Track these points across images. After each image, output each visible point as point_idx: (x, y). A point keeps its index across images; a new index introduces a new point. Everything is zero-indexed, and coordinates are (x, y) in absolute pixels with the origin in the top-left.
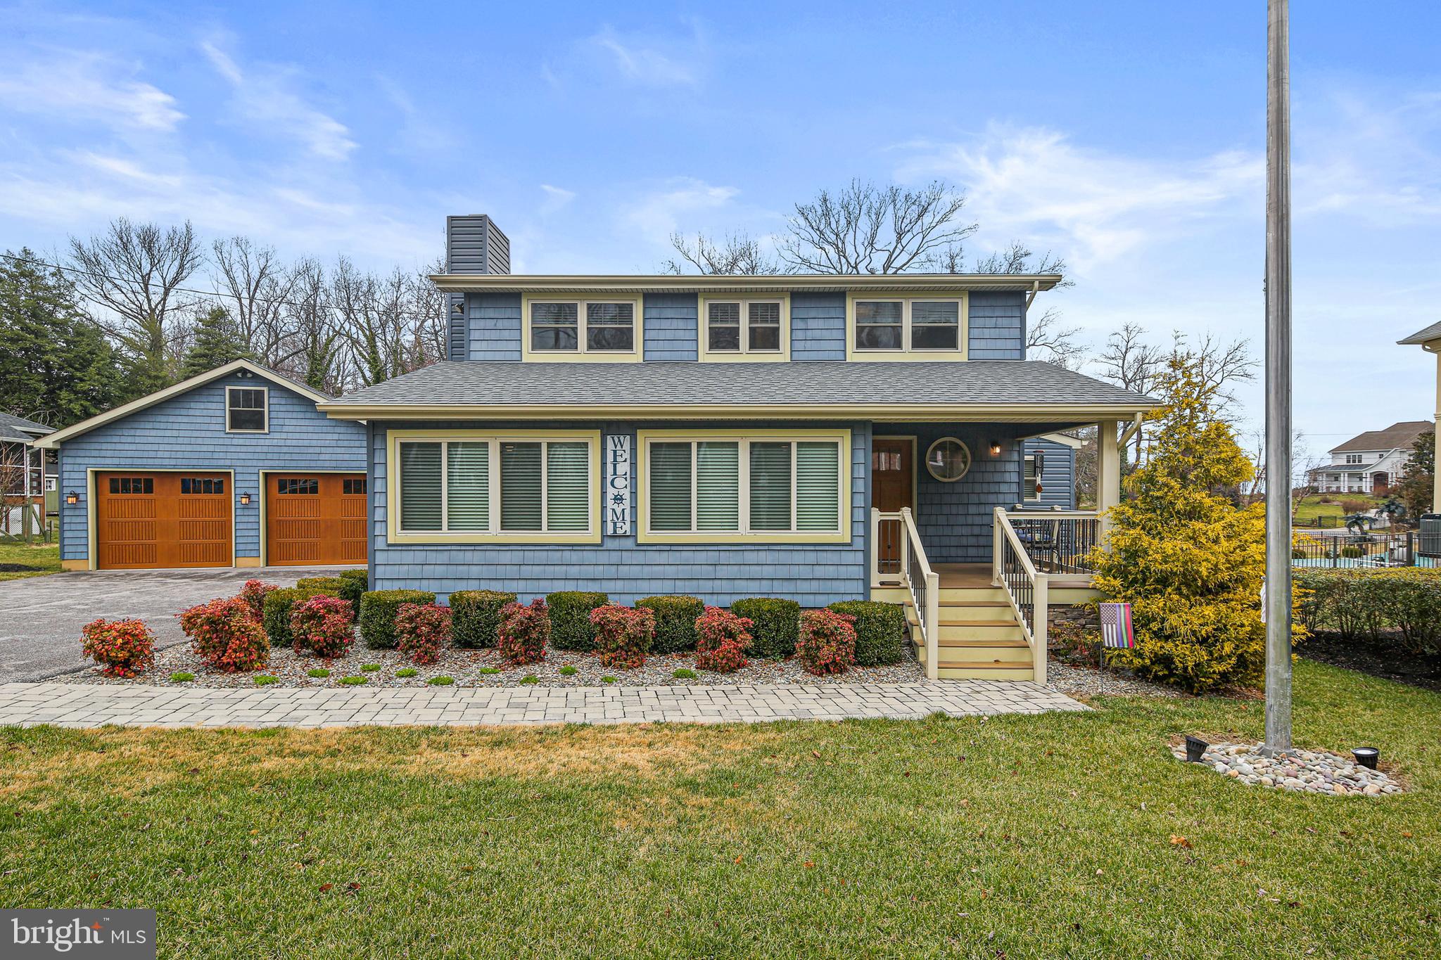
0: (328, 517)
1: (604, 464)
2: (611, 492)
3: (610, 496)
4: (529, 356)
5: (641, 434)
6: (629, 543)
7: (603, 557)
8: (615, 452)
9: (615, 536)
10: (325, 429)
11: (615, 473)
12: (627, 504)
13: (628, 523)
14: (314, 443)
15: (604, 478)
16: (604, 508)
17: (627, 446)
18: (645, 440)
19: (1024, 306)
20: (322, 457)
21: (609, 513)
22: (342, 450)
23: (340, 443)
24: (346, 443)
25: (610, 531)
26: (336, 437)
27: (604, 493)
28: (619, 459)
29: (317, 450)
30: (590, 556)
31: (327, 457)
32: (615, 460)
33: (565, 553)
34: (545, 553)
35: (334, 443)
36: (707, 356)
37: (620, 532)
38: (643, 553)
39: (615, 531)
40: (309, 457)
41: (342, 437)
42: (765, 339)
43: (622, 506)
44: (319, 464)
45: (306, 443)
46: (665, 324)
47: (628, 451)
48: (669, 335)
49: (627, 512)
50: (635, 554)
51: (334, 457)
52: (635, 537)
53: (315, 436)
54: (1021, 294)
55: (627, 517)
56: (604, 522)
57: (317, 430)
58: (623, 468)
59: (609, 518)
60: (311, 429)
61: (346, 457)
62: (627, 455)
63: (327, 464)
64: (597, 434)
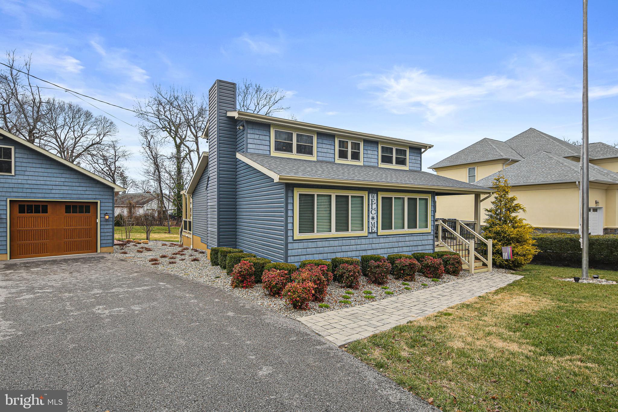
0: (55, 227)
1: (369, 205)
2: (371, 215)
3: (370, 217)
4: (274, 153)
5: (379, 193)
6: (375, 235)
7: (367, 241)
8: (372, 200)
9: (372, 233)
10: (55, 175)
11: (372, 209)
12: (375, 219)
13: (376, 227)
14: (48, 183)
15: (369, 210)
16: (369, 222)
17: (375, 198)
18: (381, 195)
19: (421, 153)
20: (53, 191)
21: (370, 223)
22: (67, 188)
23: (66, 184)
24: (70, 184)
25: (370, 231)
26: (63, 180)
27: (369, 216)
28: (373, 203)
29: (50, 187)
30: (363, 241)
31: (57, 191)
32: (372, 203)
33: (356, 240)
34: (350, 240)
35: (62, 184)
36: (338, 161)
37: (373, 231)
38: (379, 239)
39: (372, 231)
40: (44, 191)
41: (67, 180)
42: (356, 156)
43: (374, 221)
44: (51, 195)
45: (42, 183)
46: (324, 146)
47: (376, 200)
48: (325, 150)
49: (376, 223)
50: (377, 239)
51: (62, 192)
52: (377, 233)
53: (48, 179)
54: (420, 149)
55: (376, 226)
56: (369, 227)
57: (50, 175)
58: (374, 206)
59: (370, 226)
60: (46, 174)
61: (70, 192)
62: (375, 202)
63: (57, 196)
64: (367, 193)
